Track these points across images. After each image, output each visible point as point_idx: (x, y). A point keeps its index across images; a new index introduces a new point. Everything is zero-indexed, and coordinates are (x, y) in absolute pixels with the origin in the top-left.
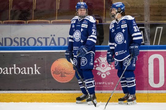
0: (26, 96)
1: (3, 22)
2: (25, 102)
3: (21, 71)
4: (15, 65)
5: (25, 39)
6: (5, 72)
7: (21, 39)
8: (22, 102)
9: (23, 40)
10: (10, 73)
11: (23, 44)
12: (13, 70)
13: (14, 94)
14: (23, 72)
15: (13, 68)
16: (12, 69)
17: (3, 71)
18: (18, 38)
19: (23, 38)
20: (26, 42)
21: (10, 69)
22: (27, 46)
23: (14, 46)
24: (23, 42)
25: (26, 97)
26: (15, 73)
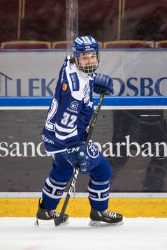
0: (152, 203)
1: (106, 44)
2: (150, 216)
3: (142, 149)
4: (128, 137)
5: (151, 81)
6: (108, 153)
7: (142, 80)
8: (143, 217)
9: (147, 83)
10: (119, 155)
11: (147, 91)
12: (123, 149)
13: (125, 200)
14: (147, 152)
15: (124, 144)
16: (122, 147)
17: (103, 149)
18: (136, 79)
19: (147, 79)
20: (153, 87)
21: (118, 145)
22: (155, 95)
23: (128, 95)
24: (148, 87)
25: (153, 205)
26: (128, 153)
